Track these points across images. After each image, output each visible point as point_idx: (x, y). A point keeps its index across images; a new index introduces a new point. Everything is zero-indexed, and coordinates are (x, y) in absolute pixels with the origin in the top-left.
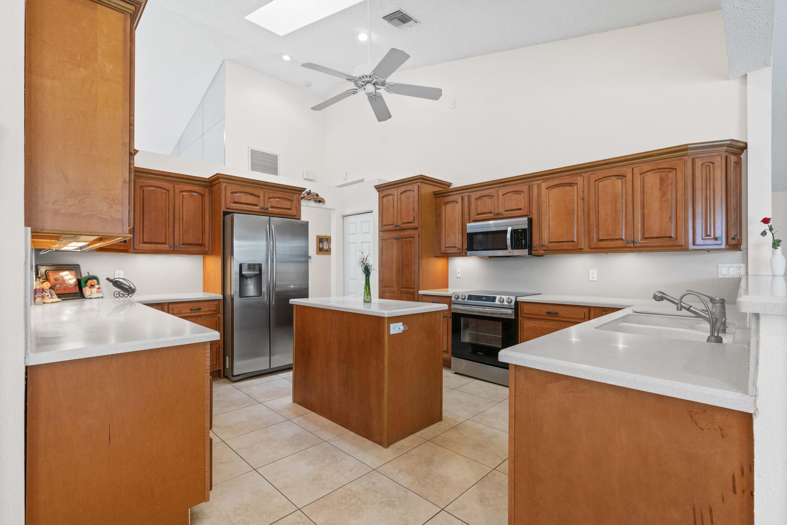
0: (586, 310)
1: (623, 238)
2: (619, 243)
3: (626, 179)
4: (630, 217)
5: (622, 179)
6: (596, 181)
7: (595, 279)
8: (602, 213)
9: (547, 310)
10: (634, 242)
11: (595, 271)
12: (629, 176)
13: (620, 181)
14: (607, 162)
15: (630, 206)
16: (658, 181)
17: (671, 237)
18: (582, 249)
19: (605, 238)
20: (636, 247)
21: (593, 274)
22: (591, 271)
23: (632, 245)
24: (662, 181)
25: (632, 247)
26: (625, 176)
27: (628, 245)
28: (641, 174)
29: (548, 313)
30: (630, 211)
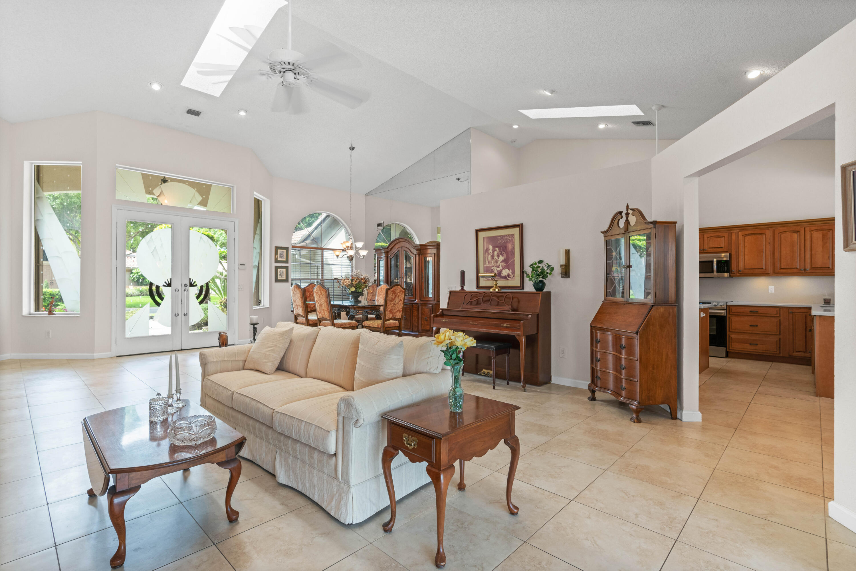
0: (778, 309)
1: (798, 267)
2: (795, 271)
3: (800, 234)
4: (803, 255)
5: (797, 233)
6: (779, 233)
7: (773, 292)
8: (783, 252)
9: (751, 310)
10: (805, 270)
11: (773, 287)
12: (802, 232)
13: (796, 234)
14: (787, 222)
15: (803, 249)
16: (821, 236)
17: (829, 268)
18: (769, 273)
19: (785, 267)
20: (806, 273)
21: (771, 289)
22: (770, 287)
23: (804, 272)
24: (824, 236)
25: (803, 273)
26: (799, 232)
27: (801, 272)
28: (810, 231)
29: (751, 311)
30: (803, 252)
